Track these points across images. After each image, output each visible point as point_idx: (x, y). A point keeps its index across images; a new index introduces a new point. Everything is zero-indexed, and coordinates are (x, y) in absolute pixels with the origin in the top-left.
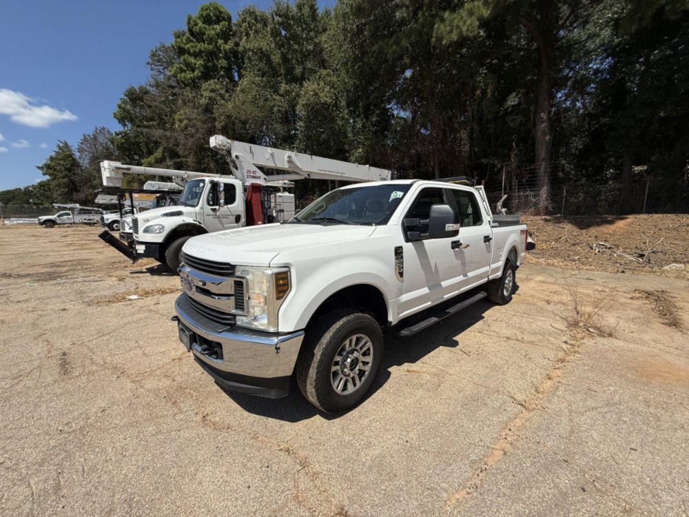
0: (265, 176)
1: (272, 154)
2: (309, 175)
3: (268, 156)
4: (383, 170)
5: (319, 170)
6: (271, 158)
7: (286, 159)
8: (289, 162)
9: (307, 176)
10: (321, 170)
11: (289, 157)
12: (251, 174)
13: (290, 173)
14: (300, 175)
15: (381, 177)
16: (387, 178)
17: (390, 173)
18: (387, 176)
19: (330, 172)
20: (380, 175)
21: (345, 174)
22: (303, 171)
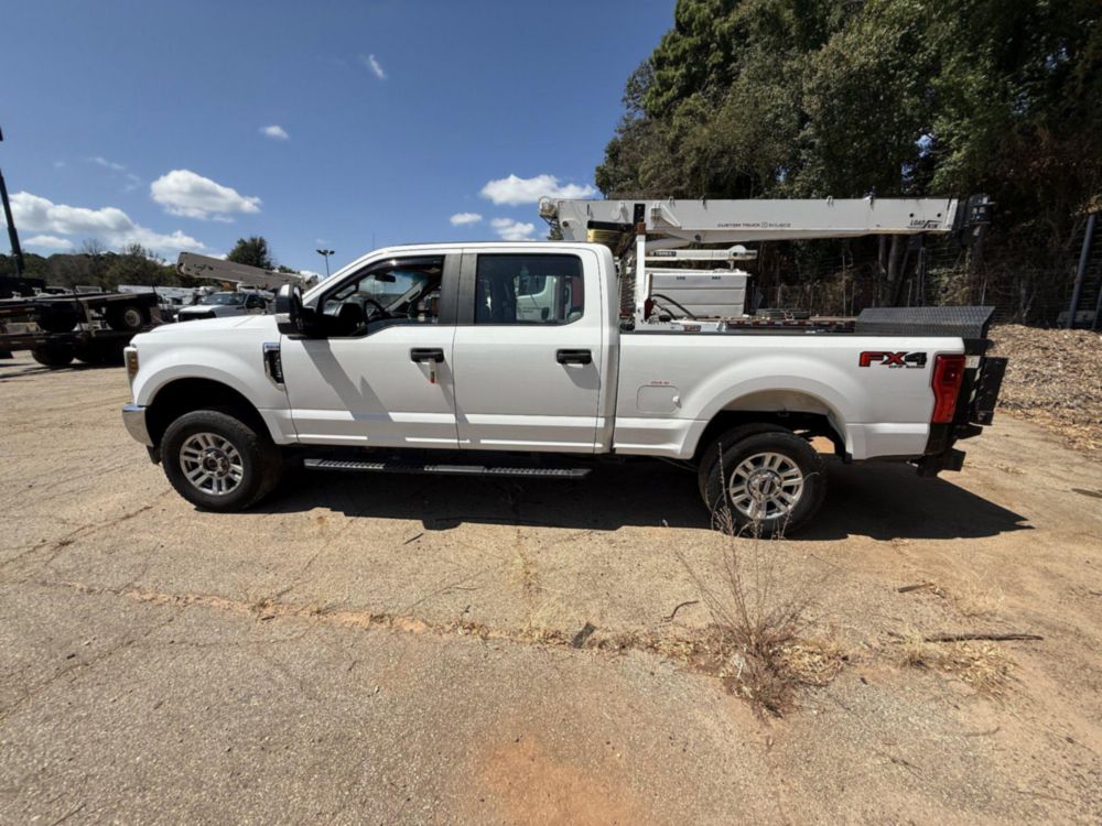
1: (624, 211)
2: (698, 237)
9: (695, 240)
10: (727, 225)
14: (680, 238)
15: (914, 219)
16: (938, 219)
17: (955, 207)
18: (939, 215)
19: (748, 225)
20: (912, 215)
21: (789, 225)
22: (688, 231)
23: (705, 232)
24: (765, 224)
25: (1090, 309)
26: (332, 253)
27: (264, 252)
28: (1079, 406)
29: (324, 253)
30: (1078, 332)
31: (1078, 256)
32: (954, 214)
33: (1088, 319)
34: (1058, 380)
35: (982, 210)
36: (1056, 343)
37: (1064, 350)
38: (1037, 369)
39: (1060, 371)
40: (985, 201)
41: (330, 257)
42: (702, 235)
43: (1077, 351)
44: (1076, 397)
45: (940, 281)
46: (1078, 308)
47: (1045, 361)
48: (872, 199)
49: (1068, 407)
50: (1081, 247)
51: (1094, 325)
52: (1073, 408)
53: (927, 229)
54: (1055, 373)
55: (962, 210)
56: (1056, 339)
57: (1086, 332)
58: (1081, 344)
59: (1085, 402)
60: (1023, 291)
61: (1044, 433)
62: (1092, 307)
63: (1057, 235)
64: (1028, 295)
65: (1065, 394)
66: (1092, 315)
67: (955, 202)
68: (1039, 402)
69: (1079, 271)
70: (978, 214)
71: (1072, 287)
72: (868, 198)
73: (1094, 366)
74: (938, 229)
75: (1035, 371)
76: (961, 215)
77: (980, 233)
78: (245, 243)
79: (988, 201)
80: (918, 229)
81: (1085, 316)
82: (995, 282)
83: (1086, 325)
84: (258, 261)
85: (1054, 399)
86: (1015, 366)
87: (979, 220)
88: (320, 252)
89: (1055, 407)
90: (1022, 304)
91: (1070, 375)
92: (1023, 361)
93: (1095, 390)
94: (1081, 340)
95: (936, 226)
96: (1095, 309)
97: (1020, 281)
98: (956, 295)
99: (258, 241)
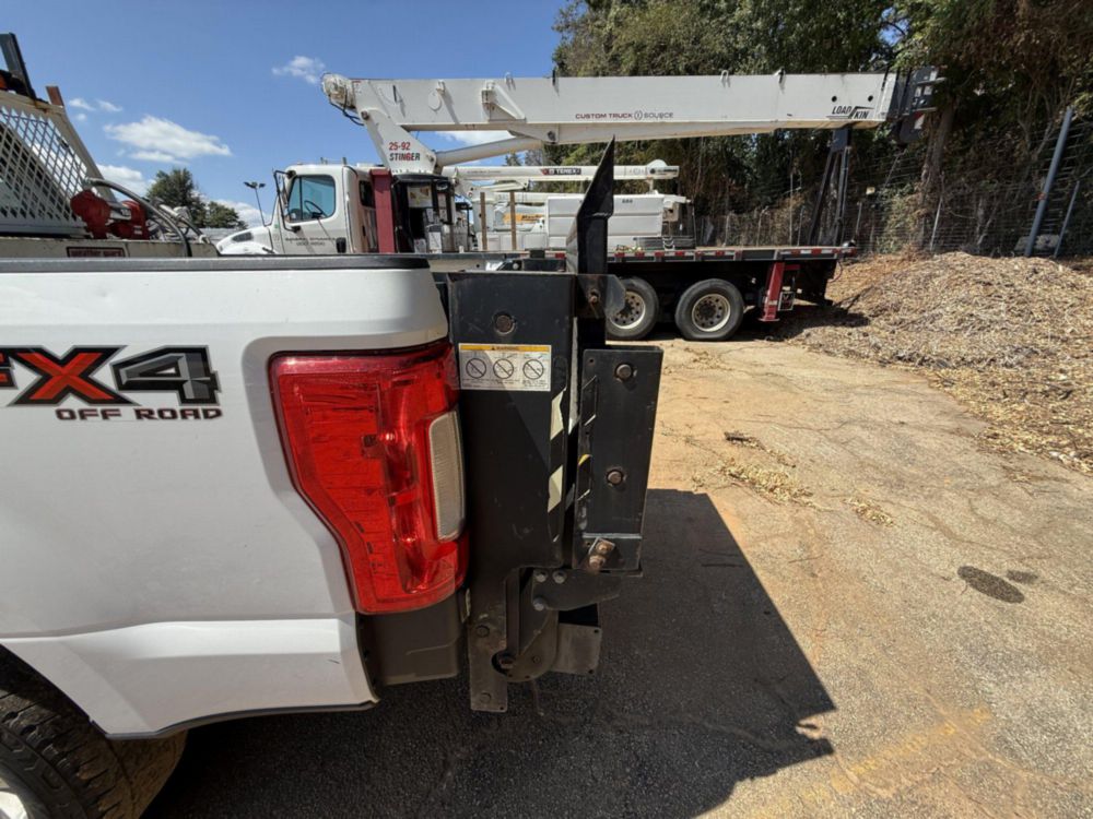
1: (444, 94)
2: (551, 135)
3: (436, 100)
6: (444, 104)
7: (482, 100)
8: (488, 106)
9: (548, 140)
10: (588, 116)
11: (486, 94)
12: (400, 151)
14: (528, 137)
15: (837, 104)
16: (868, 104)
17: (893, 85)
18: (870, 98)
19: (616, 115)
20: (834, 99)
21: (671, 115)
22: (537, 126)
23: (560, 126)
24: (638, 114)
25: (1054, 233)
26: (262, 185)
27: (191, 187)
28: (1019, 363)
29: (253, 186)
30: (1033, 260)
31: (1048, 165)
32: (890, 97)
33: (1050, 245)
34: (997, 327)
35: (928, 91)
36: (1003, 276)
37: (1012, 285)
38: (974, 312)
39: (1003, 315)
40: (933, 77)
41: (260, 190)
42: (556, 132)
43: (1027, 287)
44: (1017, 351)
45: (891, 203)
46: (1039, 233)
47: (986, 302)
48: (781, 74)
49: (1006, 365)
50: (1052, 152)
51: (1056, 253)
52: (1011, 366)
53: (853, 119)
54: (995, 317)
55: (901, 89)
56: (1004, 271)
57: (1042, 261)
58: (1034, 277)
59: (1027, 357)
60: (981, 212)
61: (960, 415)
62: (1056, 231)
63: (1027, 137)
64: (986, 217)
65: (1004, 347)
66: (1055, 240)
67: (892, 78)
68: (969, 359)
69: (1045, 184)
70: (923, 96)
71: (1036, 205)
72: (777, 74)
73: (1046, 307)
74: (868, 119)
75: (972, 315)
76: (901, 97)
77: (924, 126)
78: (167, 176)
79: (938, 76)
80: (843, 119)
81: (1048, 242)
82: (951, 201)
83: (1046, 253)
84: (184, 197)
85: (990, 353)
86: (948, 309)
87: (923, 106)
88: (248, 184)
89: (989, 365)
90: (978, 229)
91: (1015, 320)
92: (958, 301)
93: (1043, 341)
94: (1035, 272)
95: (865, 115)
96: (1059, 233)
97: (978, 200)
98: (907, 220)
99: (182, 173)
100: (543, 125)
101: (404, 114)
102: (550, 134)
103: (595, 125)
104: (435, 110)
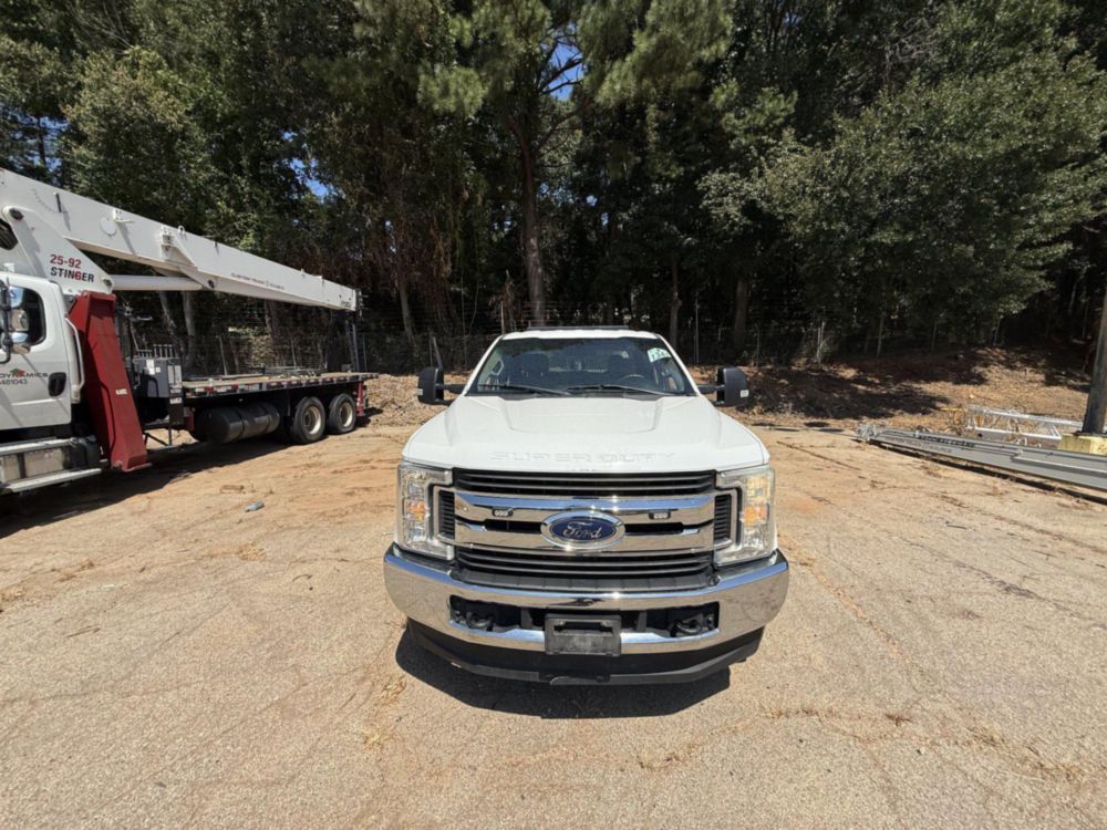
0: (106, 276)
1: (121, 226)
3: (112, 228)
4: (343, 287)
5: (233, 275)
6: (119, 234)
7: (161, 241)
8: (167, 249)
9: (208, 286)
10: (239, 276)
11: (168, 238)
12: (66, 267)
13: (159, 275)
14: (192, 281)
15: (342, 300)
16: (350, 302)
17: (355, 295)
18: (350, 299)
19: (255, 281)
20: (340, 296)
22: (201, 274)
23: (216, 277)
24: (267, 283)
32: (356, 300)
42: (213, 280)
48: (323, 278)
53: (346, 308)
67: (354, 292)
72: (320, 277)
74: (351, 309)
95: (350, 306)
100: (205, 274)
101: (68, 226)
102: (210, 282)
103: (241, 283)
104: (109, 235)
